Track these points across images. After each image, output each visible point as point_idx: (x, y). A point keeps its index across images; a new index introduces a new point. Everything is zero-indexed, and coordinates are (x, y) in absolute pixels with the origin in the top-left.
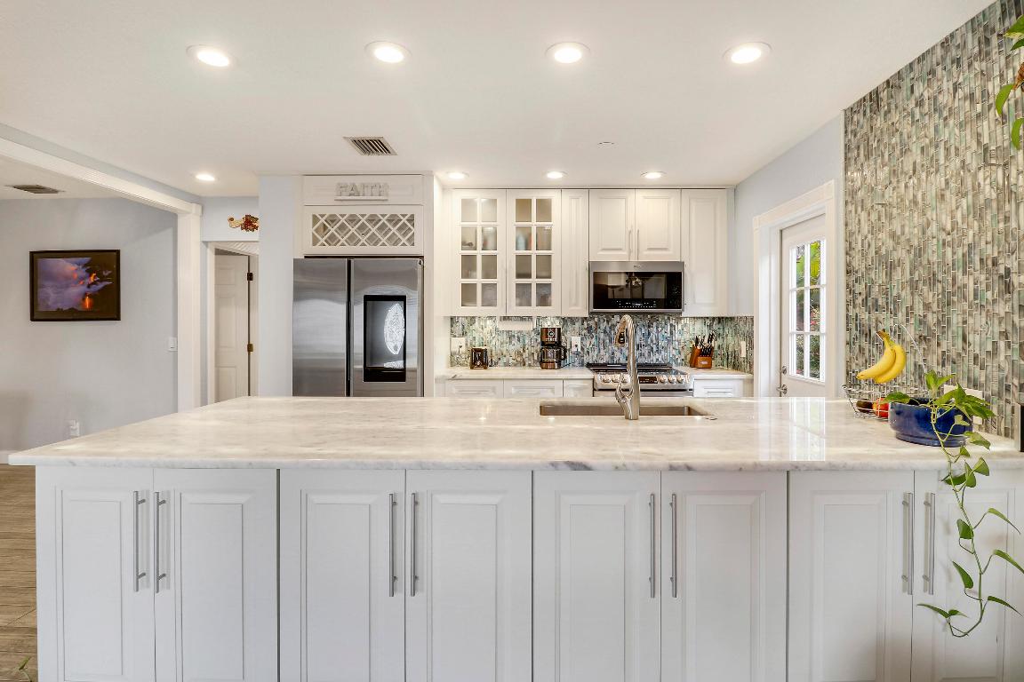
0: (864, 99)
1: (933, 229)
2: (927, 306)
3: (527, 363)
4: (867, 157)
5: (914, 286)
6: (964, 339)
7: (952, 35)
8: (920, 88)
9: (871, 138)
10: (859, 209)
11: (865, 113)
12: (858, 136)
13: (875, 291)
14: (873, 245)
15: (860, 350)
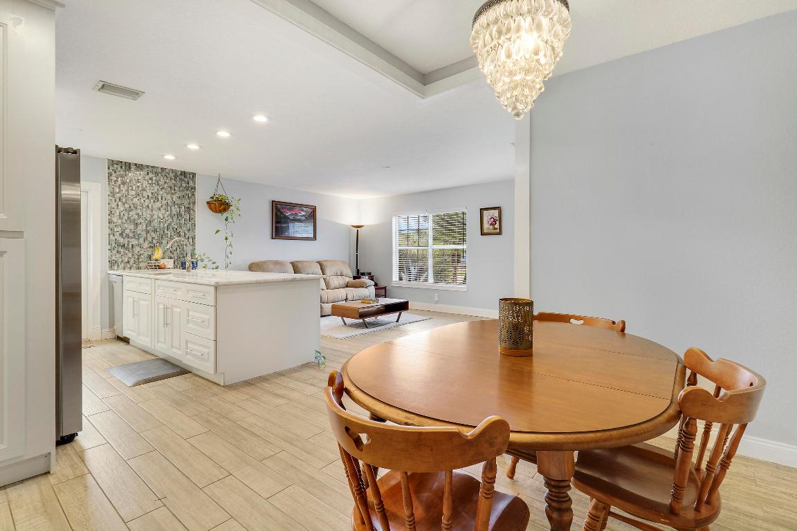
0: (121, 162)
1: (155, 216)
2: (153, 238)
4: (123, 183)
5: (148, 232)
7: (165, 169)
8: (151, 175)
10: (118, 200)
11: (121, 167)
12: (117, 173)
13: (127, 231)
14: (126, 215)
15: (118, 252)
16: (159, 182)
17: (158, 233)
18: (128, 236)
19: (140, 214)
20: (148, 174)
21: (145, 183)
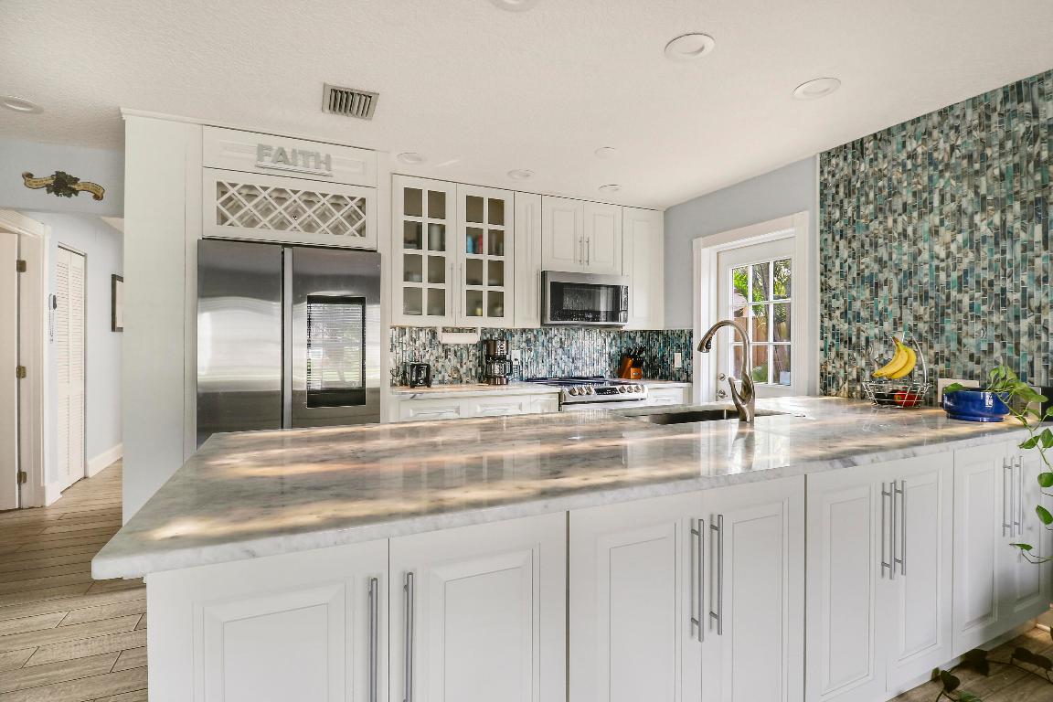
0: (845, 146)
1: (925, 256)
2: (917, 318)
3: (464, 380)
4: (848, 194)
5: (903, 301)
6: (959, 342)
7: (951, 107)
8: (912, 145)
9: (854, 179)
10: (837, 238)
11: (845, 159)
12: (837, 176)
13: (857, 305)
14: (854, 268)
15: (837, 354)
16: (935, 155)
17: (932, 302)
18: (858, 317)
19: (886, 258)
20: (904, 143)
21: (897, 174)
